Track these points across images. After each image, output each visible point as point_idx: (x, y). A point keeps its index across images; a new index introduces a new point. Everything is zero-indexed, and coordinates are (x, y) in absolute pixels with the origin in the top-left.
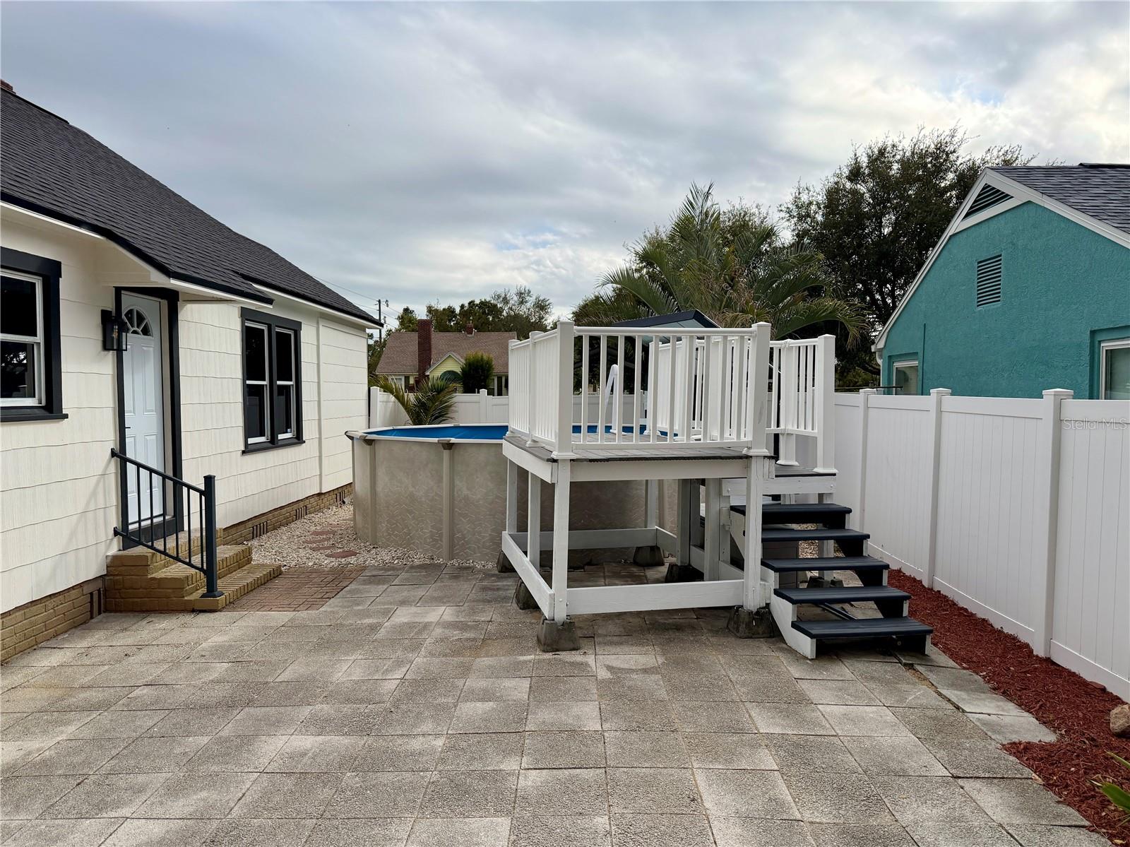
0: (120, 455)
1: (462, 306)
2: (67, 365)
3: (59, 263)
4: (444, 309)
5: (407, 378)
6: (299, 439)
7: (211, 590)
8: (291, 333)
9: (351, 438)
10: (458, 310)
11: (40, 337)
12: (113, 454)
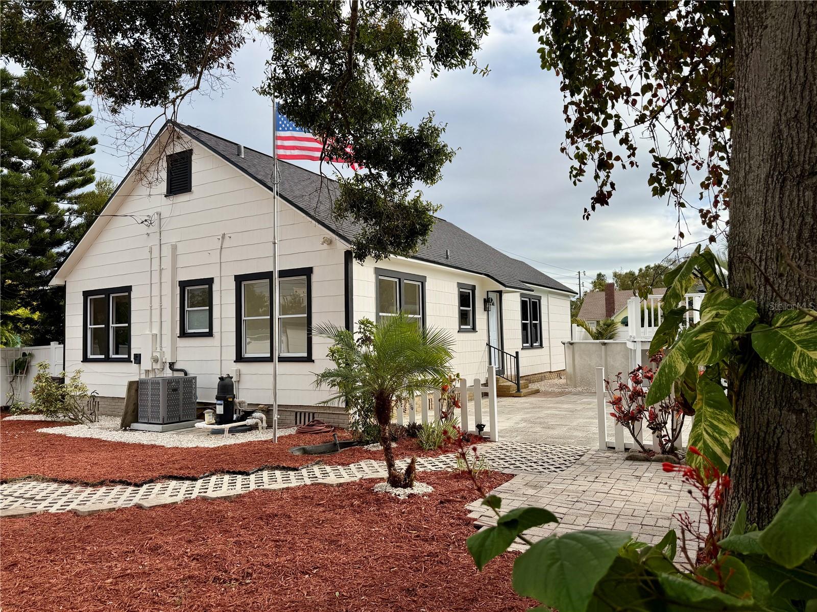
0: (488, 344)
1: (641, 270)
2: (477, 316)
3: (475, 286)
4: (626, 273)
5: (598, 322)
6: (541, 346)
7: (518, 390)
8: (537, 301)
9: (564, 344)
10: (637, 273)
11: (471, 308)
12: (487, 345)
